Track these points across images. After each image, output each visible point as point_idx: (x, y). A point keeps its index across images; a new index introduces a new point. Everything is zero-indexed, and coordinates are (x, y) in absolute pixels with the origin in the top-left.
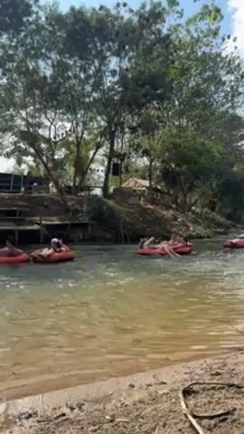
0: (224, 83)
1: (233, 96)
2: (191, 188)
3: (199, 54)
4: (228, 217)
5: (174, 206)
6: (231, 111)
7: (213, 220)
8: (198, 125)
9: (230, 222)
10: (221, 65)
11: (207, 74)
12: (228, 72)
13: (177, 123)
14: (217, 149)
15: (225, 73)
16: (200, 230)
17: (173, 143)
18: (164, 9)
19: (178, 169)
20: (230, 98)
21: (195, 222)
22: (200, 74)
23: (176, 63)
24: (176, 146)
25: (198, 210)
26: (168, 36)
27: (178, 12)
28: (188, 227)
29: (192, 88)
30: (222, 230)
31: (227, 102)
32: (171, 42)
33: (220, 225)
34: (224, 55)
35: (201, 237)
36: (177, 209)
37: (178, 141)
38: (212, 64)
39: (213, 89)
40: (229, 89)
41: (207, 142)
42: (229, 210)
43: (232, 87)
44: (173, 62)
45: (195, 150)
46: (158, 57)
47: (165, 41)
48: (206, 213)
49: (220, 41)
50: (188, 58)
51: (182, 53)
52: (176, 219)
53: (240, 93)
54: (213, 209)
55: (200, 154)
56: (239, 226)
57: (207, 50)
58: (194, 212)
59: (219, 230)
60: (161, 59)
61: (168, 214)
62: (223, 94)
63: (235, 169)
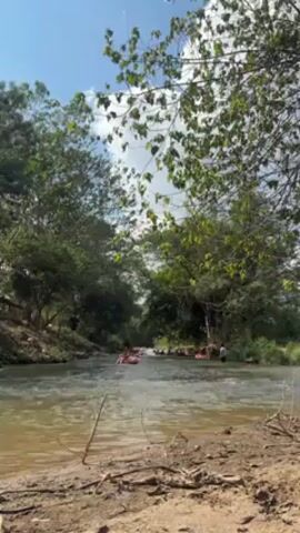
0: (93, 186)
1: (101, 202)
2: (48, 301)
3: (66, 149)
4: (91, 338)
5: (25, 322)
6: (98, 216)
7: (72, 341)
8: (60, 227)
9: (92, 344)
10: (89, 166)
11: (74, 172)
12: (96, 175)
13: (35, 223)
14: (79, 257)
15: (93, 174)
16: (55, 352)
17: (29, 245)
18: (30, 92)
19: (32, 276)
20: (98, 203)
21: (50, 342)
22: (64, 171)
23: (38, 155)
24: (32, 249)
25: (56, 328)
26: (29, 124)
27: (46, 101)
28: (39, 349)
29: (56, 185)
30: (82, 353)
31: (95, 206)
32: (32, 131)
33: (80, 347)
34: (93, 155)
35: (55, 361)
36: (28, 326)
37: (34, 243)
38: (79, 163)
39: (80, 190)
40: (97, 192)
41: (69, 249)
42: (92, 330)
43: (101, 191)
44: (34, 153)
45: (56, 255)
46: (17, 143)
47: (25, 128)
48: (65, 332)
49: (89, 141)
50: (52, 150)
51: (46, 144)
52: (25, 337)
53: (109, 199)
54: (74, 328)
55: (60, 260)
56: (102, 348)
57: (75, 147)
58: (49, 331)
59: (78, 353)
60: (20, 146)
61: (16, 331)
62: (91, 197)
63: (100, 282)
